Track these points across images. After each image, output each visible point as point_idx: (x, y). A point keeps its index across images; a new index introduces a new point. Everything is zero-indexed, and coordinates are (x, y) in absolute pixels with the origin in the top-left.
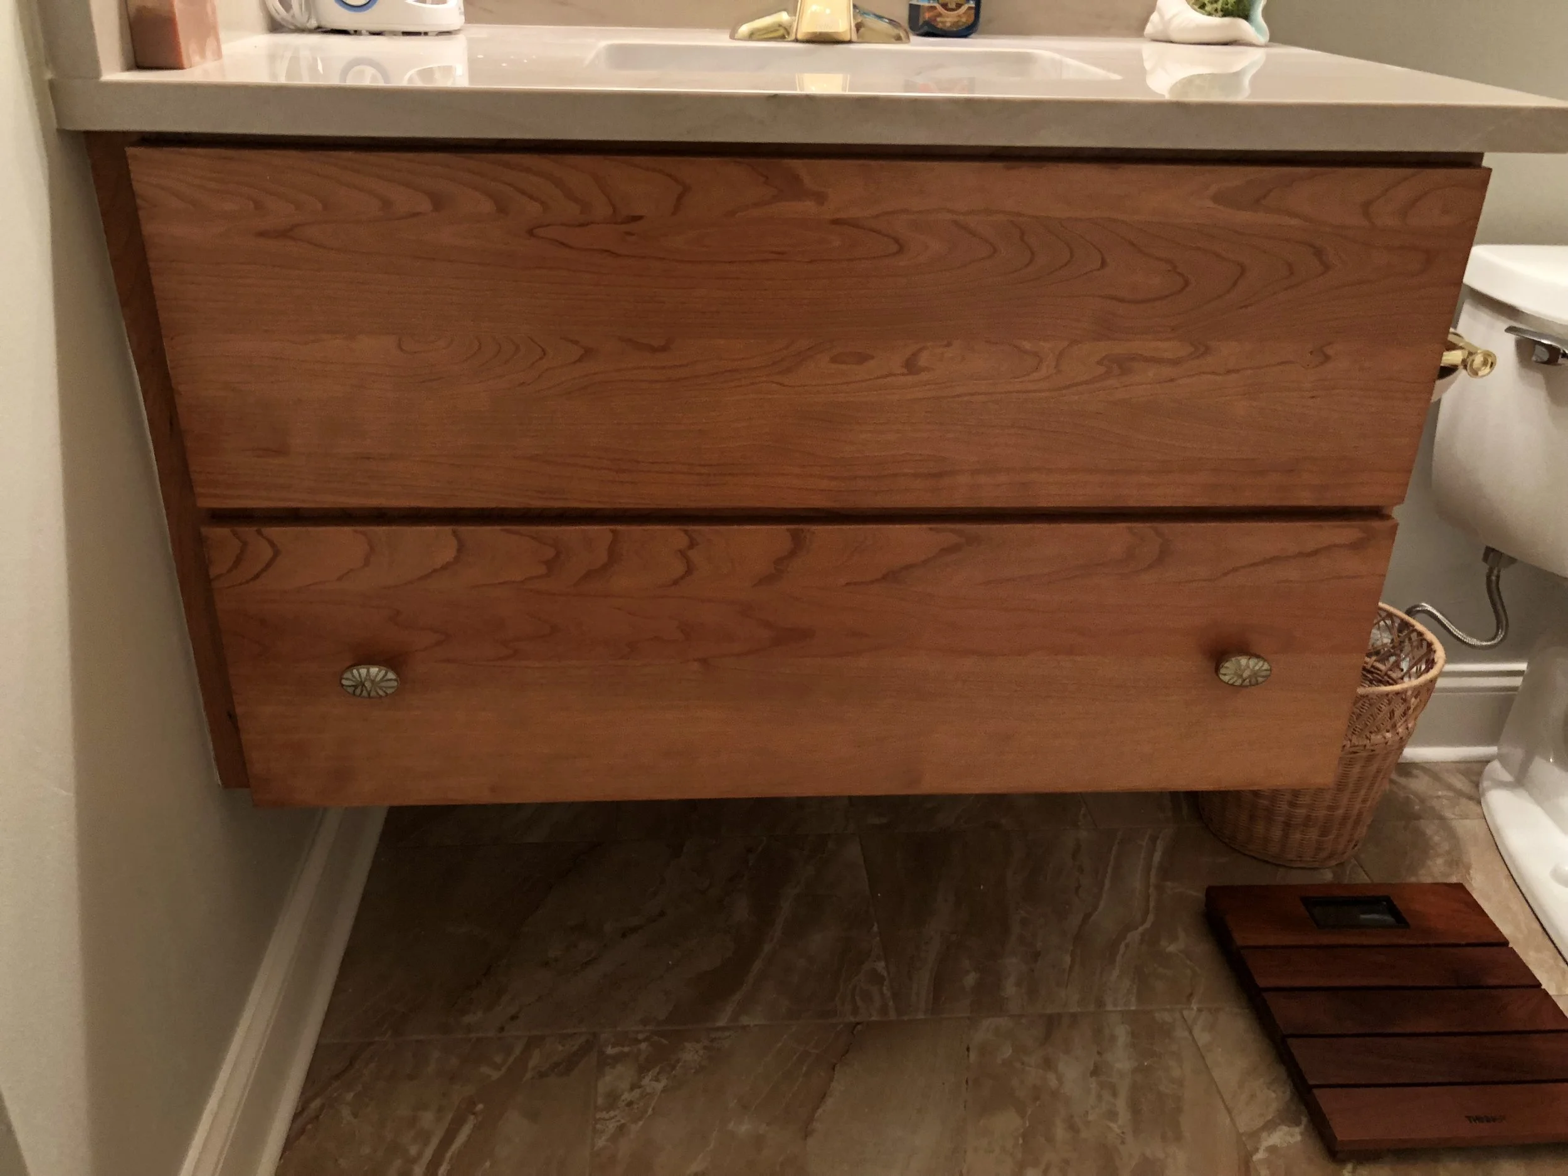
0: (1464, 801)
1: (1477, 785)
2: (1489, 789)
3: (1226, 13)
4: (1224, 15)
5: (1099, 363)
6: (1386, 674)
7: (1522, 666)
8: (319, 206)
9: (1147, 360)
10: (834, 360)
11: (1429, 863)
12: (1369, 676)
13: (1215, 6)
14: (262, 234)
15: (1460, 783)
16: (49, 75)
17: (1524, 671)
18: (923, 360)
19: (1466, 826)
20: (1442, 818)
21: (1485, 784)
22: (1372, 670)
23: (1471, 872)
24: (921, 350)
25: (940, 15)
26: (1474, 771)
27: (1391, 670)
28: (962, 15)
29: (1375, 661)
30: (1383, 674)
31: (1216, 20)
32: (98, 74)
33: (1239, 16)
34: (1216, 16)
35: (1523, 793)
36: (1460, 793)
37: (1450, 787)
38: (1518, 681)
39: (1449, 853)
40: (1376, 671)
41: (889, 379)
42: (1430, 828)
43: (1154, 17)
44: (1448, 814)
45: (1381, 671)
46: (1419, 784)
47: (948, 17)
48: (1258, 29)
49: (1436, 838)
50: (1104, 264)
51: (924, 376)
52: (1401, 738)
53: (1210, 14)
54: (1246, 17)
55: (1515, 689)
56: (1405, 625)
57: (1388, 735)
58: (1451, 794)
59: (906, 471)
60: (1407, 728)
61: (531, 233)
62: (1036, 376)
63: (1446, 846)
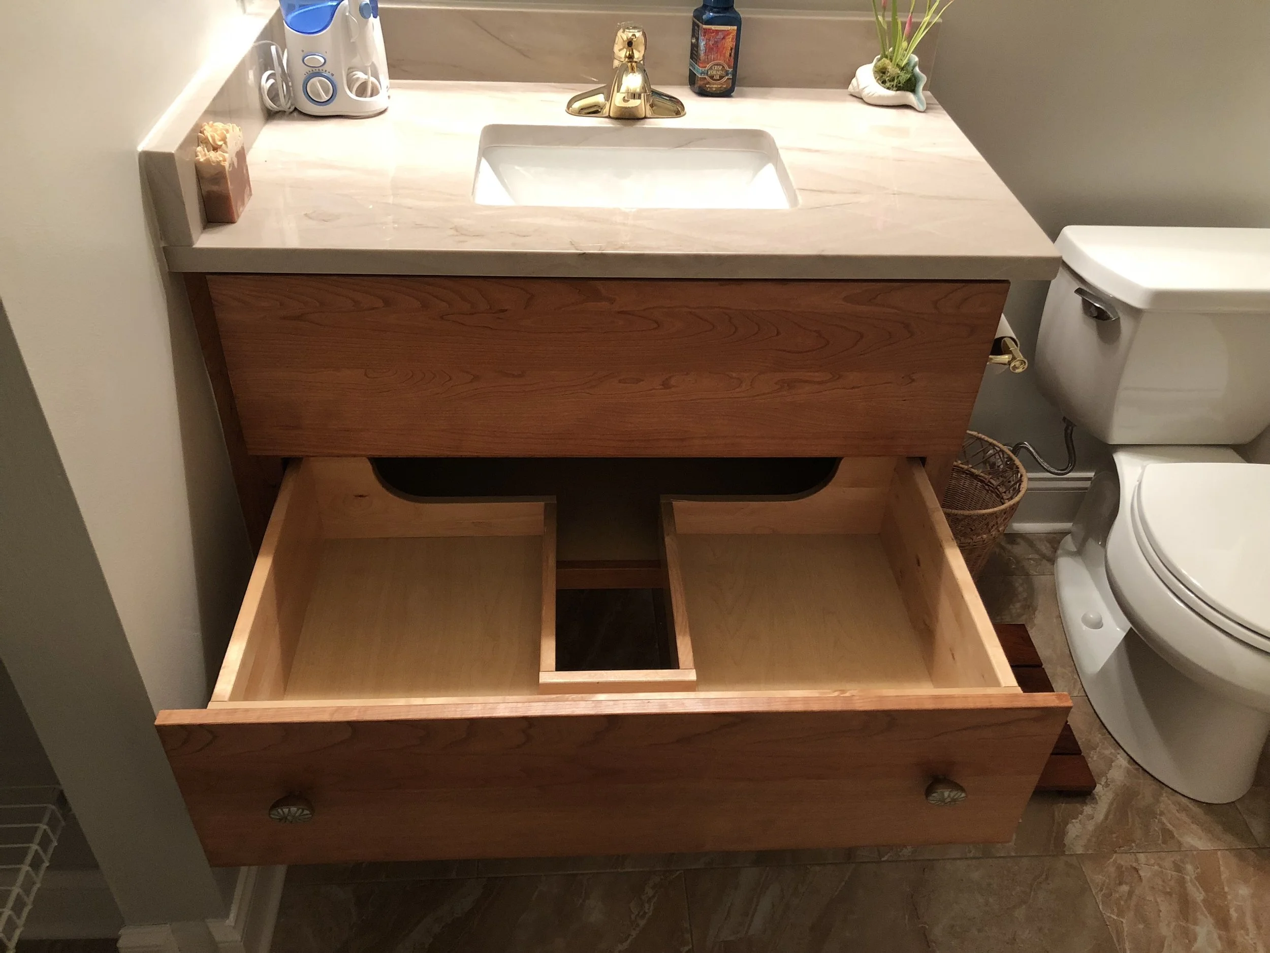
0: (1044, 561)
1: (1055, 550)
2: (1061, 556)
3: (899, 89)
4: (897, 90)
5: (776, 383)
6: (996, 488)
7: (1091, 474)
8: (318, 304)
9: (806, 381)
10: (620, 382)
11: (1011, 607)
12: (987, 487)
13: (892, 83)
14: (284, 318)
15: (1045, 548)
16: (163, 244)
17: (1092, 478)
18: (673, 382)
19: (1040, 581)
20: (1027, 574)
21: (1059, 552)
22: (989, 484)
23: (1036, 613)
24: (670, 377)
25: (708, 83)
26: (1055, 540)
27: (1000, 486)
28: (724, 84)
29: (991, 478)
30: (995, 487)
31: (891, 93)
32: (190, 243)
33: (907, 90)
34: (892, 90)
35: (1079, 559)
36: (1044, 557)
37: (1038, 551)
38: (1087, 484)
39: (1025, 599)
40: (991, 485)
41: (653, 391)
42: (1018, 583)
43: (854, 81)
44: (1032, 572)
45: (994, 485)
46: (1019, 550)
47: (714, 85)
48: (919, 99)
49: (1020, 589)
50: (778, 334)
51: (673, 389)
52: (994, 537)
53: (888, 88)
54: (913, 90)
55: (1086, 489)
56: (1010, 459)
57: (985, 536)
58: (1037, 556)
59: (664, 437)
60: (999, 531)
61: (442, 318)
62: (738, 390)
63: (1025, 595)
